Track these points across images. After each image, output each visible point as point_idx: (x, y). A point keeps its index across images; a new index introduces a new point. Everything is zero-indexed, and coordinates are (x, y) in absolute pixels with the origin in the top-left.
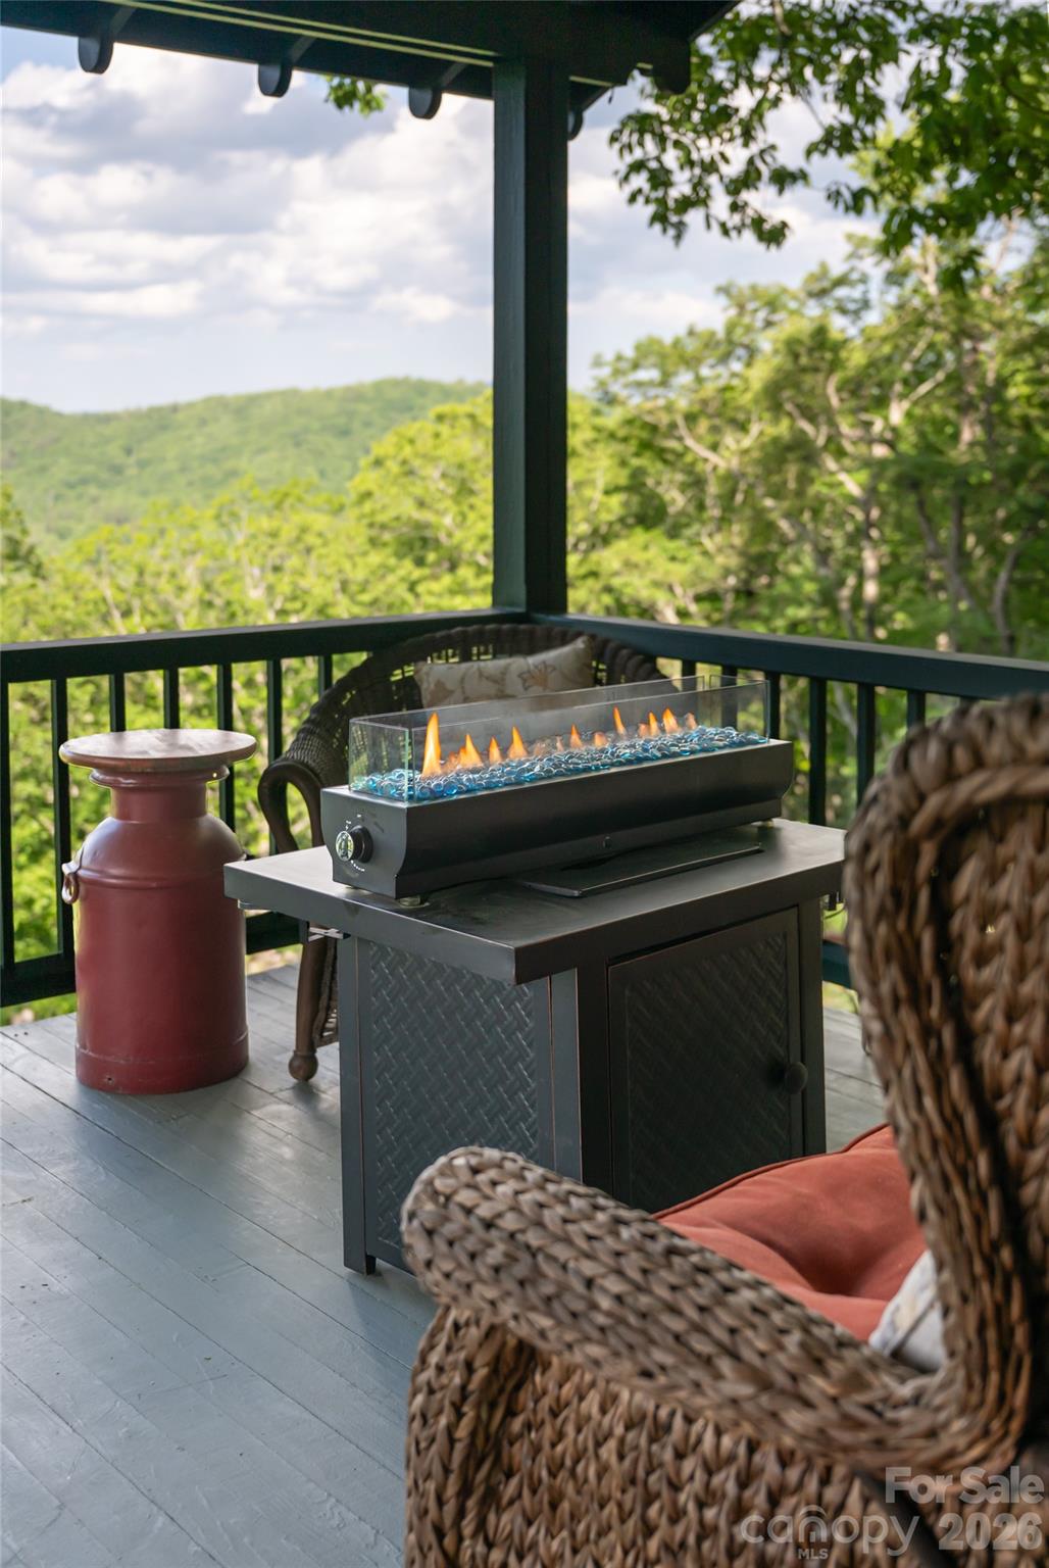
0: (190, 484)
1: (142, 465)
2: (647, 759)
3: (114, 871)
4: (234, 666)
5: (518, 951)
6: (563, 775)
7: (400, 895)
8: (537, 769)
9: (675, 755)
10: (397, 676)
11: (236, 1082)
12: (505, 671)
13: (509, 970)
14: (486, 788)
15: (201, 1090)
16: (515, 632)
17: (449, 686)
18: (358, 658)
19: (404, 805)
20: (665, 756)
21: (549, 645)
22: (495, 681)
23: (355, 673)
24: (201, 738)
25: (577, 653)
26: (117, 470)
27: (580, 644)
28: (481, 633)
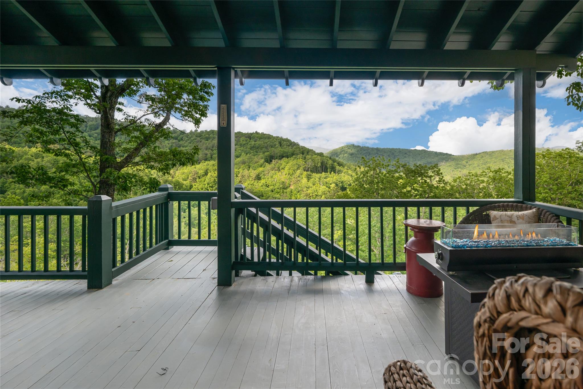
0: (479, 169)
1: (470, 165)
2: (530, 246)
3: (413, 248)
4: (457, 207)
5: (472, 294)
6: (501, 247)
7: (449, 270)
8: (493, 244)
9: (540, 245)
10: (485, 213)
11: (438, 298)
12: (512, 215)
13: (469, 299)
14: (470, 247)
15: (430, 299)
16: (517, 206)
17: (497, 217)
18: (475, 208)
19: (449, 249)
20: (537, 245)
21: (526, 209)
22: (510, 217)
23: (474, 211)
24: (436, 223)
25: (533, 212)
26: (465, 166)
27: (534, 210)
28: (508, 205)
